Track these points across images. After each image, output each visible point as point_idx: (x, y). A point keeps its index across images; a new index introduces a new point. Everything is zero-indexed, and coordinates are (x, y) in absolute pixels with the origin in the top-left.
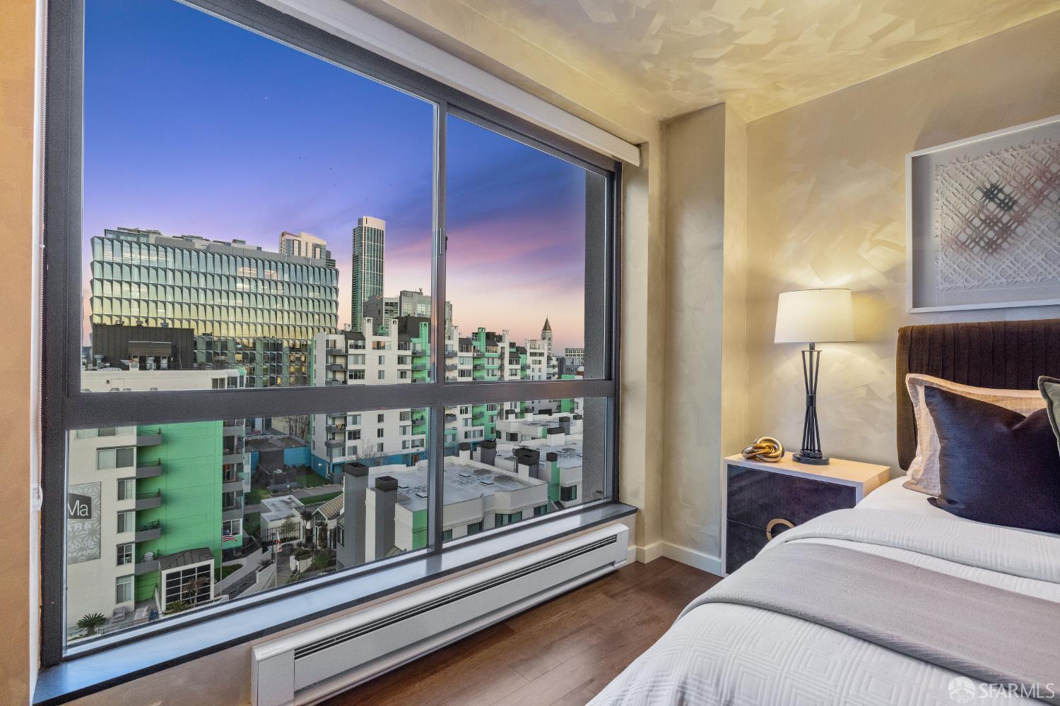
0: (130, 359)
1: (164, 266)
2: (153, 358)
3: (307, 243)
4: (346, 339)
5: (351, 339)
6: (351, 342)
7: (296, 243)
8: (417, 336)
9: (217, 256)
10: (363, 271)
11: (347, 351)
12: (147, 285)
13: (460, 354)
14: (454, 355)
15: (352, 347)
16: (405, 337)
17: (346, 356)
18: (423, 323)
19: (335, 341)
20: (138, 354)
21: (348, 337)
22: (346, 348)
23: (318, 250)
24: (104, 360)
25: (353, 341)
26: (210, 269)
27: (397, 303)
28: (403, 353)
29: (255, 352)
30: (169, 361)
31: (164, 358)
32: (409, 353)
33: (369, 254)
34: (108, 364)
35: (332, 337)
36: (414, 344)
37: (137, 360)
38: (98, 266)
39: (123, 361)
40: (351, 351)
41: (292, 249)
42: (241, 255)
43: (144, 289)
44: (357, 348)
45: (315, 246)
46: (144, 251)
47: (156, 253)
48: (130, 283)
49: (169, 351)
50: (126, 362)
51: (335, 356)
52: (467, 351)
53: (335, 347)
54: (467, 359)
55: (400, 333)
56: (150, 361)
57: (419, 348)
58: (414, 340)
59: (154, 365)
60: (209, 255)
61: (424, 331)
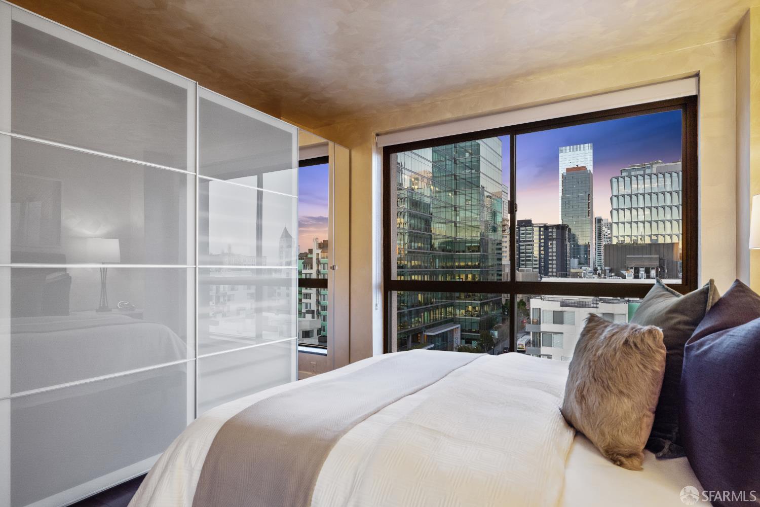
0: (627, 269)
1: (663, 190)
2: (644, 269)
12: (650, 208)
20: (633, 265)
24: (611, 271)
30: (657, 271)
31: (653, 269)
34: (613, 274)
37: (632, 271)
38: (615, 199)
39: (622, 271)
43: (647, 212)
46: (647, 181)
47: (656, 180)
48: (637, 209)
49: (657, 263)
50: (624, 272)
56: (642, 271)
59: (644, 275)
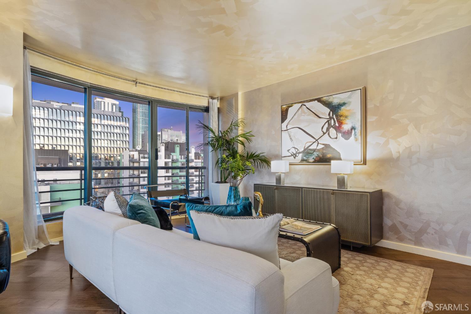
0: (39, 165)
2: (50, 164)
3: (108, 103)
4: (139, 154)
5: (142, 154)
6: (141, 155)
7: (103, 103)
8: (174, 152)
9: (66, 111)
10: (138, 117)
11: (139, 160)
13: (195, 161)
14: (192, 161)
15: (142, 158)
16: (168, 152)
17: (139, 162)
18: (177, 145)
19: (133, 155)
20: (42, 162)
21: (140, 153)
22: (139, 158)
23: (114, 106)
25: (142, 155)
26: (63, 118)
27: (160, 135)
28: (167, 160)
29: (101, 161)
30: (57, 166)
31: (55, 164)
32: (170, 160)
33: (142, 108)
35: (132, 153)
36: (173, 156)
37: (42, 165)
40: (142, 160)
41: (100, 106)
42: (79, 111)
44: (145, 158)
45: (113, 105)
49: (57, 161)
51: (134, 162)
52: (199, 159)
53: (134, 158)
54: (198, 163)
55: (165, 150)
57: (175, 158)
58: (173, 154)
60: (62, 111)
61: (177, 149)
